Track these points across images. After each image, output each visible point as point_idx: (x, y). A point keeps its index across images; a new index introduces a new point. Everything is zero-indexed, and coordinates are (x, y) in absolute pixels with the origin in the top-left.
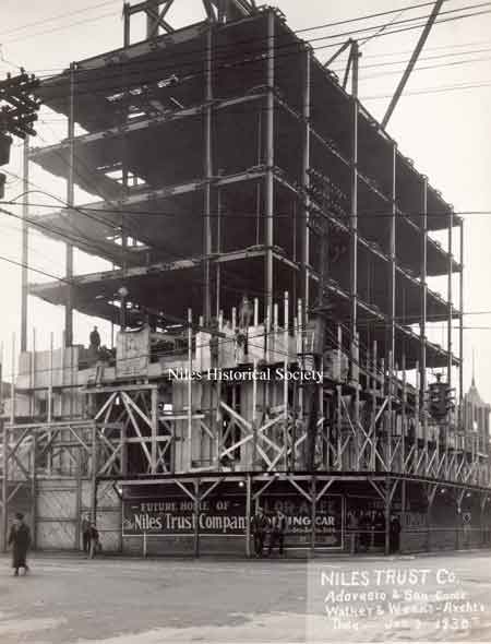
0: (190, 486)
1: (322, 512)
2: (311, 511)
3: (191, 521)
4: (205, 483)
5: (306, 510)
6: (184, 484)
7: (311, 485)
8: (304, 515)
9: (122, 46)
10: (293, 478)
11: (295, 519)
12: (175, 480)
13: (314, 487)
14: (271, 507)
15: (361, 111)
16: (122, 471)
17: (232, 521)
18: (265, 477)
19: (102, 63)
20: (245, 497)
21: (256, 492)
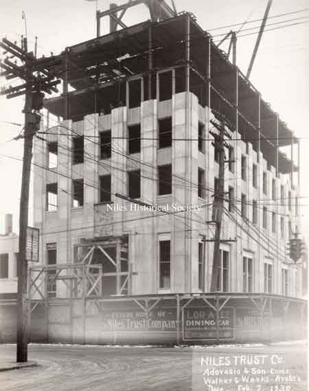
0: (143, 303)
1: (222, 317)
2: (216, 317)
3: (142, 323)
4: (152, 300)
5: (213, 317)
6: (139, 301)
7: (216, 301)
8: (211, 319)
9: (95, 37)
10: (205, 297)
11: (206, 322)
12: (134, 299)
13: (218, 302)
14: (191, 315)
15: (240, 74)
16: (100, 293)
17: (167, 323)
18: (188, 297)
19: (85, 48)
20: (176, 309)
21: (183, 306)
